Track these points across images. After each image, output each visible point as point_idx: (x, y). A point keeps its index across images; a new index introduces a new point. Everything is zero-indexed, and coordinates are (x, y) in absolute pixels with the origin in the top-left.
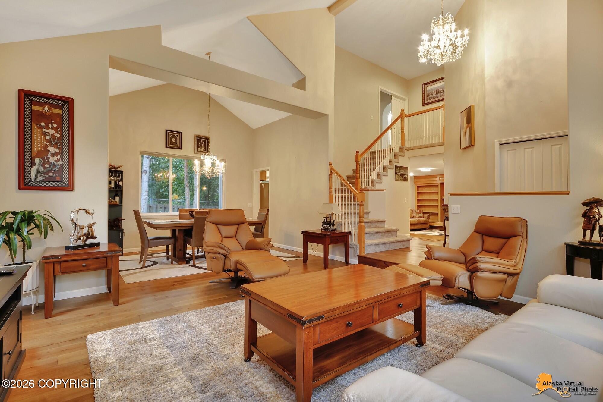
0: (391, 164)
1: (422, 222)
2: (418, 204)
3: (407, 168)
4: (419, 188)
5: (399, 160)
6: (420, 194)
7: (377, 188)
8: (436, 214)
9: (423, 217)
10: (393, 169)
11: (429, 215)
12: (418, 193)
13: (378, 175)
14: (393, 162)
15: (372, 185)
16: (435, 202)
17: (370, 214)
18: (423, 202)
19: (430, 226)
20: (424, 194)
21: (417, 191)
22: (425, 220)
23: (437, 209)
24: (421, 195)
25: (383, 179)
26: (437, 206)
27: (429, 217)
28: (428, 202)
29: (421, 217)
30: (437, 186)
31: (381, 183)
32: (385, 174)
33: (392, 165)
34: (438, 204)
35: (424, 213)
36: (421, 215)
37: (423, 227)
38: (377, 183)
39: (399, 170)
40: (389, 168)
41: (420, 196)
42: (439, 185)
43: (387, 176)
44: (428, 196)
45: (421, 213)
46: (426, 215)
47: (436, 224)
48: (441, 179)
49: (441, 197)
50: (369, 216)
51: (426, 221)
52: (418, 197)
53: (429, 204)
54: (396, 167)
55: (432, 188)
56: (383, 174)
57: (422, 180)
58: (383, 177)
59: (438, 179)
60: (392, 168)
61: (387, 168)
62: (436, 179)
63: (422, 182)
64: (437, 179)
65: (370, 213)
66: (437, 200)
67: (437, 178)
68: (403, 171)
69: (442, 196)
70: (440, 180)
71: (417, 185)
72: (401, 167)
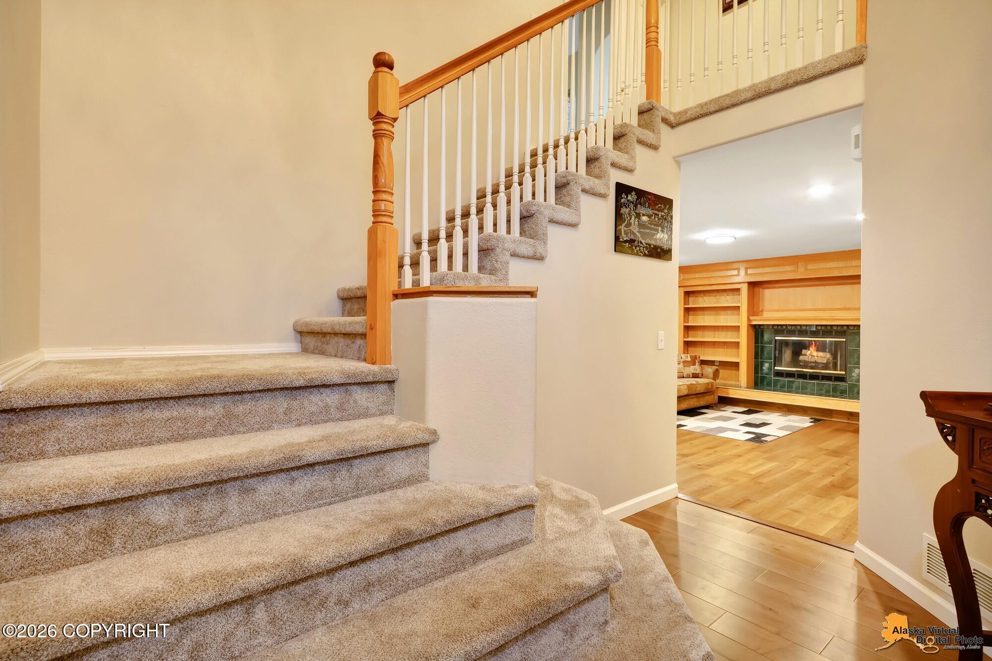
0: (596, 171)
1: (700, 389)
2: (684, 338)
3: (668, 203)
4: (689, 297)
5: (633, 158)
6: (691, 313)
7: (514, 283)
8: (736, 365)
9: (702, 375)
10: (603, 196)
11: (717, 370)
12: (685, 309)
13: (523, 218)
14: (605, 163)
15: (488, 266)
16: (730, 333)
17: (434, 450)
18: (700, 333)
19: (720, 397)
20: (700, 312)
21: (685, 304)
22: (708, 384)
23: (736, 350)
24: (694, 315)
25: (549, 242)
26: (737, 345)
27: (716, 375)
28: (712, 332)
29: (695, 376)
30: (738, 290)
31: (538, 258)
32: (563, 213)
33: (598, 177)
34: (739, 338)
35: (703, 363)
36: (696, 368)
37: (702, 402)
38: (514, 255)
39: (636, 206)
40: (584, 191)
41: (690, 317)
42: (744, 288)
43: (573, 225)
44: (713, 317)
45: (694, 364)
46: (709, 370)
47: (734, 394)
48: (749, 271)
49: (749, 320)
50: (426, 465)
51: (710, 386)
52: (686, 319)
53: (714, 337)
54: (622, 189)
55: (723, 298)
56: (547, 213)
57: (698, 275)
58: (554, 233)
59: (742, 272)
60: (602, 191)
61: (575, 189)
62: (736, 272)
63: (697, 281)
64: (739, 272)
65: (434, 442)
66: (737, 328)
67: (738, 269)
68: (650, 212)
69: (751, 318)
70: (746, 274)
71: (683, 290)
72: (641, 193)
